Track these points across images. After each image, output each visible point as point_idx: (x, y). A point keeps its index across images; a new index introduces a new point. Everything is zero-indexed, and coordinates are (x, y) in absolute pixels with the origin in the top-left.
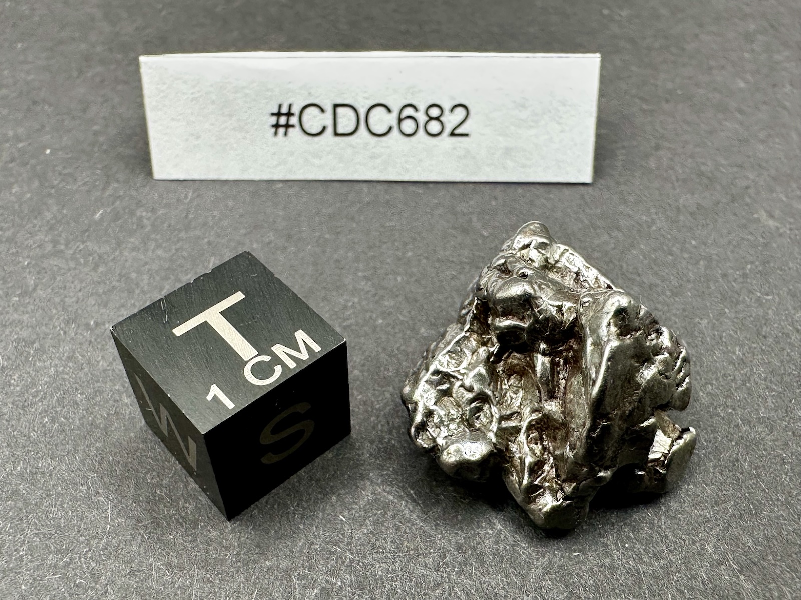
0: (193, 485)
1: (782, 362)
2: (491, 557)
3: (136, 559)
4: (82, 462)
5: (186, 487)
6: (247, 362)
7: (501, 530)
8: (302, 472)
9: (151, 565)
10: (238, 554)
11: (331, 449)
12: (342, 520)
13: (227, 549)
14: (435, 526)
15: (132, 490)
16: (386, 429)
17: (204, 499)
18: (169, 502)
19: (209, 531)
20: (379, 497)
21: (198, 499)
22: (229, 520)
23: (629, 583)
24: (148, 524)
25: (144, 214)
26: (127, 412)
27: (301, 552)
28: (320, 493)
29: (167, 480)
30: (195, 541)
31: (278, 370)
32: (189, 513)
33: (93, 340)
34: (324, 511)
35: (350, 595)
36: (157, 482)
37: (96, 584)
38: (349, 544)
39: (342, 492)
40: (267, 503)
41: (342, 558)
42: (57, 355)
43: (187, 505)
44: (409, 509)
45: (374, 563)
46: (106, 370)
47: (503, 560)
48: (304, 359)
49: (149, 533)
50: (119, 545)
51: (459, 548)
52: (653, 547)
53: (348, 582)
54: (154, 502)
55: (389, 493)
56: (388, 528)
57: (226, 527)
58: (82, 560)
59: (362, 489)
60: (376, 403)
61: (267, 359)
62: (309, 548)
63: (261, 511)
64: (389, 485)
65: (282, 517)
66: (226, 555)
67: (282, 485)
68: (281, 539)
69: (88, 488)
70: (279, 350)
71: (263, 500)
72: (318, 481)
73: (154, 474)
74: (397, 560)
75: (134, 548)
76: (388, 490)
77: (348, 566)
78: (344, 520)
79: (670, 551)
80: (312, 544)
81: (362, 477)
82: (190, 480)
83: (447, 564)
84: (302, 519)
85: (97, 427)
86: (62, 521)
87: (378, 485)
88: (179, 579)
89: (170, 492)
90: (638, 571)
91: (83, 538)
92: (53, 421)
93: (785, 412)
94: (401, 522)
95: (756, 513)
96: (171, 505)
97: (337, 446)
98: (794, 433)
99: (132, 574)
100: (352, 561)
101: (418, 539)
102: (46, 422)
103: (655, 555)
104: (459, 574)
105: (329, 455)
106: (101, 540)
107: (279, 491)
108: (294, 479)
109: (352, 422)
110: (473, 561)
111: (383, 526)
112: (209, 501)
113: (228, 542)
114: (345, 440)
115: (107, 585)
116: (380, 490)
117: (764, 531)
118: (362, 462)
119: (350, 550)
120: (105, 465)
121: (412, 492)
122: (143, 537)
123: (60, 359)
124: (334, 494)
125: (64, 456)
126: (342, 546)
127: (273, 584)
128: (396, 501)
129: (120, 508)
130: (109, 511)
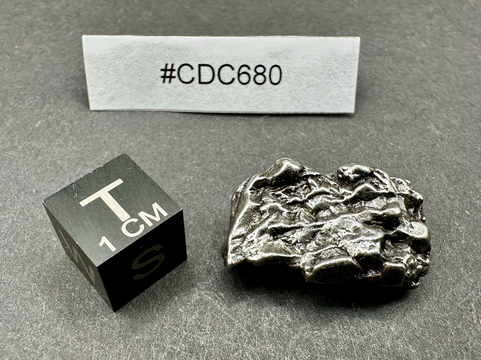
0: (94, 290)
1: (439, 217)
2: (267, 334)
3: (60, 335)
4: (28, 276)
5: (89, 291)
6: (124, 222)
7: (273, 318)
8: (158, 283)
9: (68, 339)
10: (120, 332)
11: (175, 269)
12: (181, 312)
13: (113, 328)
14: (235, 315)
15: (58, 293)
16: (207, 256)
17: (100, 299)
18: (79, 301)
19: (103, 318)
20: (203, 298)
21: (96, 298)
22: (115, 312)
23: (346, 349)
24: (67, 314)
25: (66, 124)
26: (55, 246)
27: (157, 330)
28: (168, 295)
29: (78, 287)
30: (94, 324)
31: (142, 227)
32: (91, 307)
33: (34, 202)
34: (170, 305)
35: (185, 356)
36: (73, 289)
37: (36, 350)
38: (185, 326)
39: (181, 294)
40: (137, 301)
41: (180, 334)
42: (13, 211)
43: (90, 303)
44: (220, 304)
45: (199, 336)
46: (42, 220)
47: (273, 335)
48: (158, 220)
49: (68, 319)
50: (49, 327)
51: (248, 328)
52: (360, 327)
53: (184, 349)
54: (70, 300)
55: (209, 295)
56: (207, 316)
57: (113, 316)
58: (28, 335)
59: (193, 293)
60: (202, 241)
61: (135, 220)
62: (162, 328)
63: (133, 306)
64: (208, 290)
65: (145, 309)
66: (113, 333)
67: (146, 291)
68: (145, 322)
69: (32, 292)
70: (143, 215)
71: (135, 299)
72: (167, 288)
73: (71, 283)
74: (213, 335)
75: (59, 328)
76: (208, 293)
77: (183, 339)
78: (182, 311)
79: (370, 330)
80: (163, 325)
81: (193, 286)
82: (92, 287)
83: (241, 337)
84: (157, 311)
85: (37, 255)
86: (16, 312)
87: (202, 290)
88: (85, 347)
89: (80, 295)
90: (351, 342)
91: (28, 322)
92: (11, 251)
93: (439, 247)
94: (215, 313)
95: (420, 308)
96: (81, 302)
97: (179, 267)
98: (444, 260)
99: (57, 344)
100: (186, 336)
101: (225, 323)
102: (7, 252)
103: (361, 333)
104: (248, 343)
105: (174, 272)
106: (39, 323)
107: (144, 294)
108: (153, 287)
109: (188, 252)
110: (256, 336)
111: (204, 315)
112: (103, 300)
113: (114, 325)
114: (183, 263)
115: (42, 350)
116: (203, 293)
117: (424, 318)
118: (193, 277)
119: (185, 329)
120: (41, 278)
121: (222, 294)
122: (64, 321)
123: (15, 213)
124: (177, 296)
125: (17, 273)
126: (180, 327)
127: (140, 349)
128: (212, 300)
129: (50, 304)
130: (44, 306)
